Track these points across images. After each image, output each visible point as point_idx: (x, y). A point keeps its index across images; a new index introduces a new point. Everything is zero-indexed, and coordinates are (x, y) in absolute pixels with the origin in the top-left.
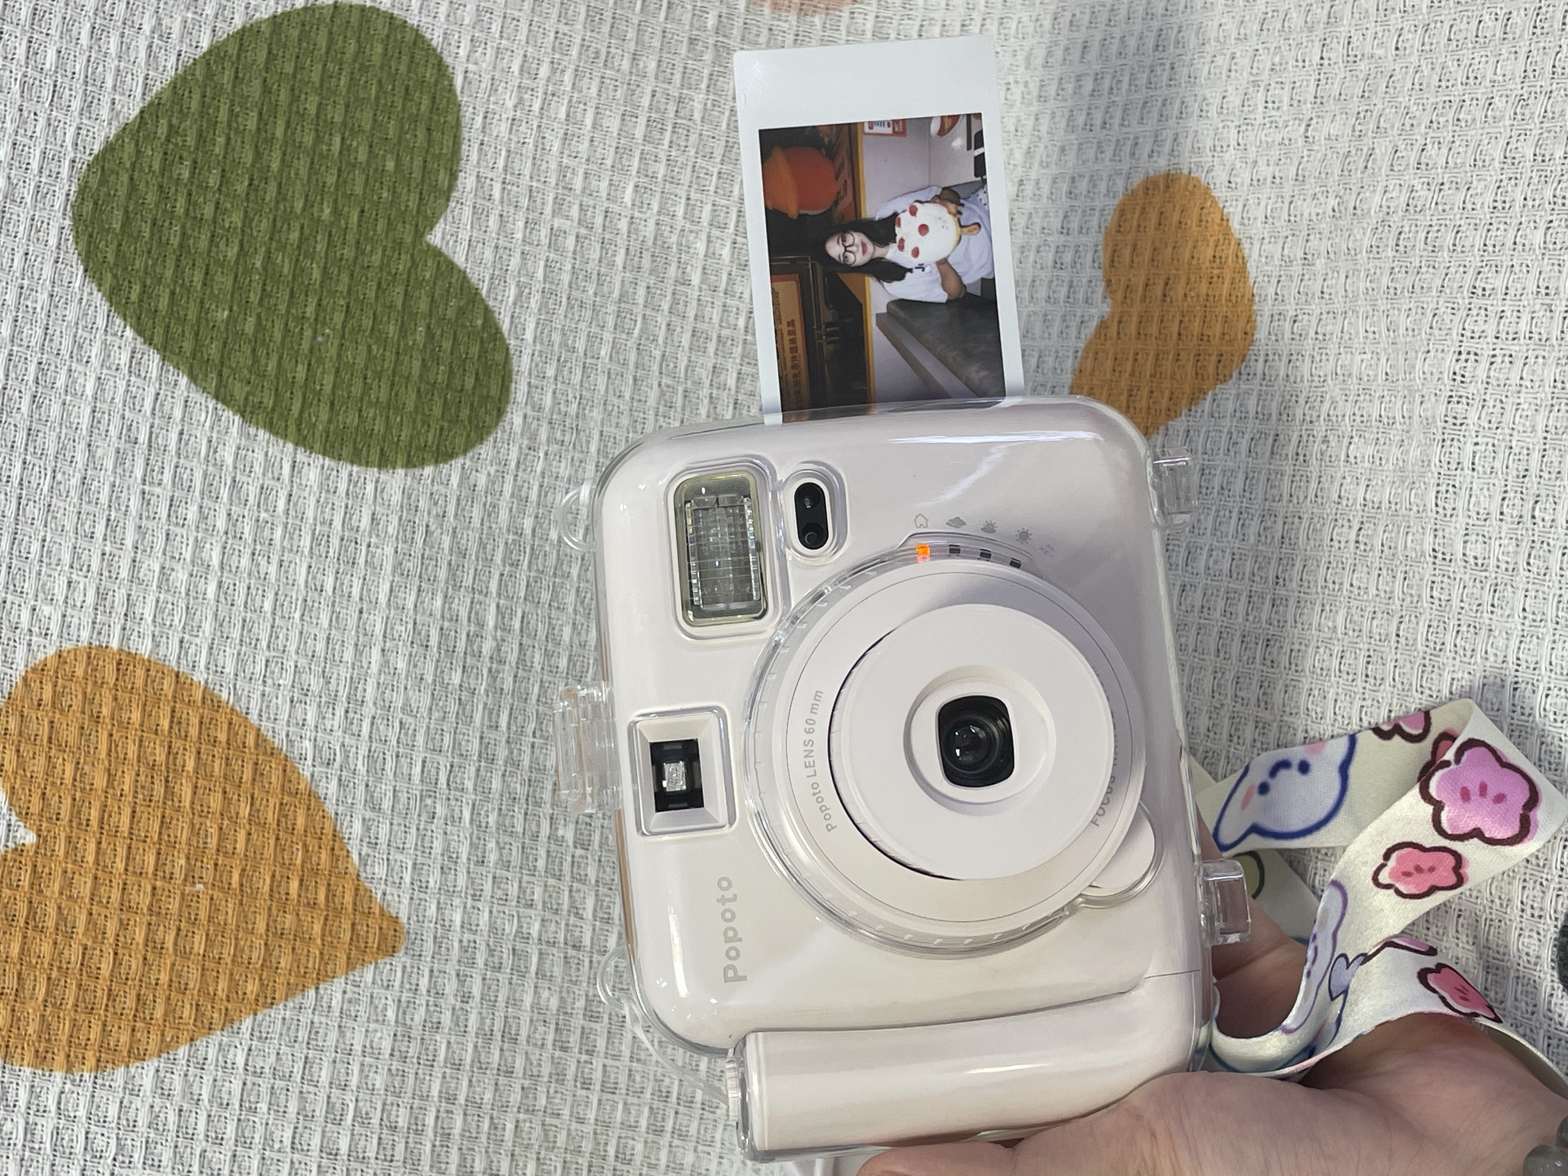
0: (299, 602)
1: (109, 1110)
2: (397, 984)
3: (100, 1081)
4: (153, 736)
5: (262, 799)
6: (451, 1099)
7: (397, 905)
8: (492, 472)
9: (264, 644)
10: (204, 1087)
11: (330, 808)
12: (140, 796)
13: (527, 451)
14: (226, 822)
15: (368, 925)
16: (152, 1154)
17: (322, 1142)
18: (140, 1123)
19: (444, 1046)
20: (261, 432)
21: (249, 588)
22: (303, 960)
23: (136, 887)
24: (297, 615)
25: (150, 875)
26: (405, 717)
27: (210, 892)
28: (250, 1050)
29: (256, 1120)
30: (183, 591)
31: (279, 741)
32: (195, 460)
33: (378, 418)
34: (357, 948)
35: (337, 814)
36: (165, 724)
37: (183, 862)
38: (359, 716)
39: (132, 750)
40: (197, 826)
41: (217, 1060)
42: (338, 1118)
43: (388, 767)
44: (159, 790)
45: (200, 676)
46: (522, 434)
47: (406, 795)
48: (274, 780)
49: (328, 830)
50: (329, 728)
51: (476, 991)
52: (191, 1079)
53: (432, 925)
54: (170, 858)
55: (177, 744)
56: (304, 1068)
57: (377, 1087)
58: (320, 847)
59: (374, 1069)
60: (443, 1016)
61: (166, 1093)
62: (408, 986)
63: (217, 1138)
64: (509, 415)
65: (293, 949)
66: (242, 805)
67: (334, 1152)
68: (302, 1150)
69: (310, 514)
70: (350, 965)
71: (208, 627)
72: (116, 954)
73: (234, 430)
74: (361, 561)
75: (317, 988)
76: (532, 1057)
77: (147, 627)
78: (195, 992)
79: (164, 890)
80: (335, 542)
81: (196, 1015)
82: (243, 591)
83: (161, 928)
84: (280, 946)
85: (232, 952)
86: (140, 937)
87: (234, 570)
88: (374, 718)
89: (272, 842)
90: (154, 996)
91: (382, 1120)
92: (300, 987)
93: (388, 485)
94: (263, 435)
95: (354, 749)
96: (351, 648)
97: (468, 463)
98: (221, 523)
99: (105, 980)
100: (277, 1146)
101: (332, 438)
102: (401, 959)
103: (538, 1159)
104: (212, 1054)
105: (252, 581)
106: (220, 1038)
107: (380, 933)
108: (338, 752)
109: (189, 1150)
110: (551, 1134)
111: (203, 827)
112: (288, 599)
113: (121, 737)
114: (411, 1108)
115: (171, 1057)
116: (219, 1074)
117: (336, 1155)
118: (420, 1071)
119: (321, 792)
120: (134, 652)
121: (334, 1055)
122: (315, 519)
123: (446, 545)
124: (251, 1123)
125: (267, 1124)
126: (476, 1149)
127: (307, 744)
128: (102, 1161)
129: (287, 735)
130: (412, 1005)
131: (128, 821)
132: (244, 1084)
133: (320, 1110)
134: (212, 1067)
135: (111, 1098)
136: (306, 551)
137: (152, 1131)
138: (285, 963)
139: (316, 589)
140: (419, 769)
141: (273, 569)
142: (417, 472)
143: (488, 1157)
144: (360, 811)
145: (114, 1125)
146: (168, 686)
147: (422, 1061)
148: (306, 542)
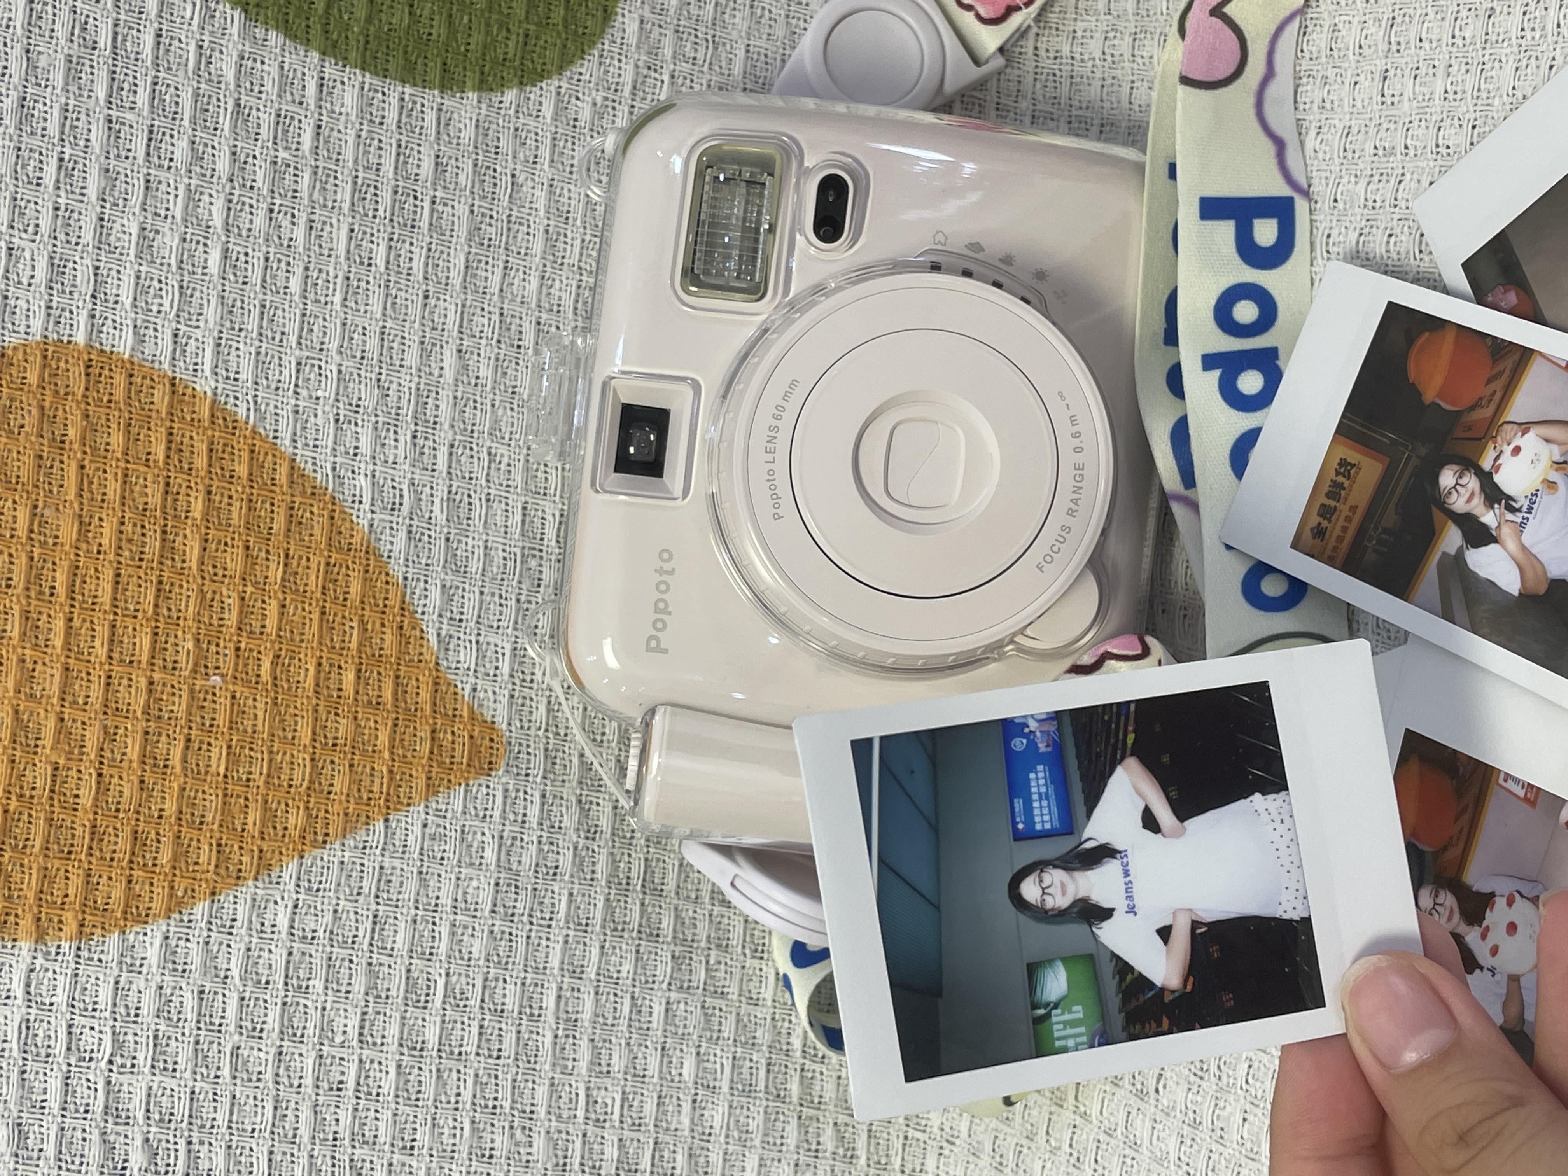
0: (339, 281)
1: (100, 994)
2: (497, 813)
3: (84, 954)
4: (143, 469)
5: (301, 558)
6: (578, 973)
7: (491, 705)
8: (599, 100)
9: (293, 339)
10: (234, 960)
11: (397, 569)
12: (127, 553)
13: (645, 72)
14: (249, 589)
15: (453, 733)
16: (164, 1053)
17: (402, 1032)
18: (144, 1011)
19: (564, 899)
20: (273, 34)
21: (267, 259)
22: (366, 782)
23: (125, 682)
24: (338, 299)
25: (144, 665)
26: (494, 445)
27: (231, 687)
28: (296, 906)
29: (309, 1003)
30: (173, 261)
31: (323, 477)
32: (181, 73)
33: (437, 17)
34: (441, 764)
35: (406, 579)
36: (159, 451)
37: (190, 645)
38: (431, 444)
39: (113, 489)
40: (209, 596)
41: (251, 922)
42: (423, 998)
43: (475, 514)
44: (153, 545)
45: (205, 385)
46: (638, 47)
47: (501, 554)
48: (317, 531)
49: (394, 601)
50: (391, 459)
51: (605, 823)
52: (215, 949)
53: (541, 733)
54: (172, 640)
55: (179, 480)
56: (373, 931)
57: (475, 955)
58: (383, 625)
59: (470, 931)
60: (561, 858)
61: (180, 968)
62: (512, 817)
63: (254, 1029)
64: (620, 18)
65: (351, 766)
66: (273, 566)
67: (419, 1046)
68: (375, 1044)
69: (349, 154)
70: (431, 789)
71: (212, 312)
72: (100, 775)
73: (235, 30)
74: (424, 224)
75: (387, 820)
76: (684, 914)
77: (125, 314)
78: (215, 827)
79: (164, 685)
80: (386, 196)
81: (218, 859)
82: (259, 264)
83: (163, 738)
84: (332, 762)
85: (265, 771)
86: (133, 752)
87: (244, 233)
88: (452, 446)
89: (316, 616)
90: (158, 834)
91: (483, 1001)
92: (363, 819)
93: (455, 116)
94: (274, 38)
95: (427, 490)
96: (415, 346)
97: (565, 85)
98: (223, 165)
99: (86, 812)
100: (339, 1039)
101: (373, 45)
102: (500, 780)
103: (698, 1054)
104: (242, 912)
105: (272, 250)
106: (252, 890)
107: (472, 745)
108: (406, 493)
109: (215, 1045)
110: (715, 1020)
111: (217, 597)
112: (324, 275)
113: (98, 469)
114: (523, 984)
115: (186, 918)
116: (254, 940)
117: (422, 1049)
118: (533, 934)
119: (385, 548)
120: (108, 349)
121: (413, 912)
122: (356, 161)
123: (541, 205)
124: (301, 1008)
125: (324, 1009)
126: (614, 1039)
127: (363, 482)
128: (93, 1065)
129: (334, 469)
130: (518, 843)
131: (109, 588)
132: (290, 954)
133: (397, 989)
134: (243, 931)
135: (102, 978)
136: (346, 207)
137: (162, 1021)
138: (340, 784)
139: (362, 263)
140: (518, 518)
141: (300, 233)
142: (496, 98)
143: (631, 1051)
144: (438, 575)
145: (107, 1014)
146: (161, 397)
147: (534, 920)
148: (345, 194)
